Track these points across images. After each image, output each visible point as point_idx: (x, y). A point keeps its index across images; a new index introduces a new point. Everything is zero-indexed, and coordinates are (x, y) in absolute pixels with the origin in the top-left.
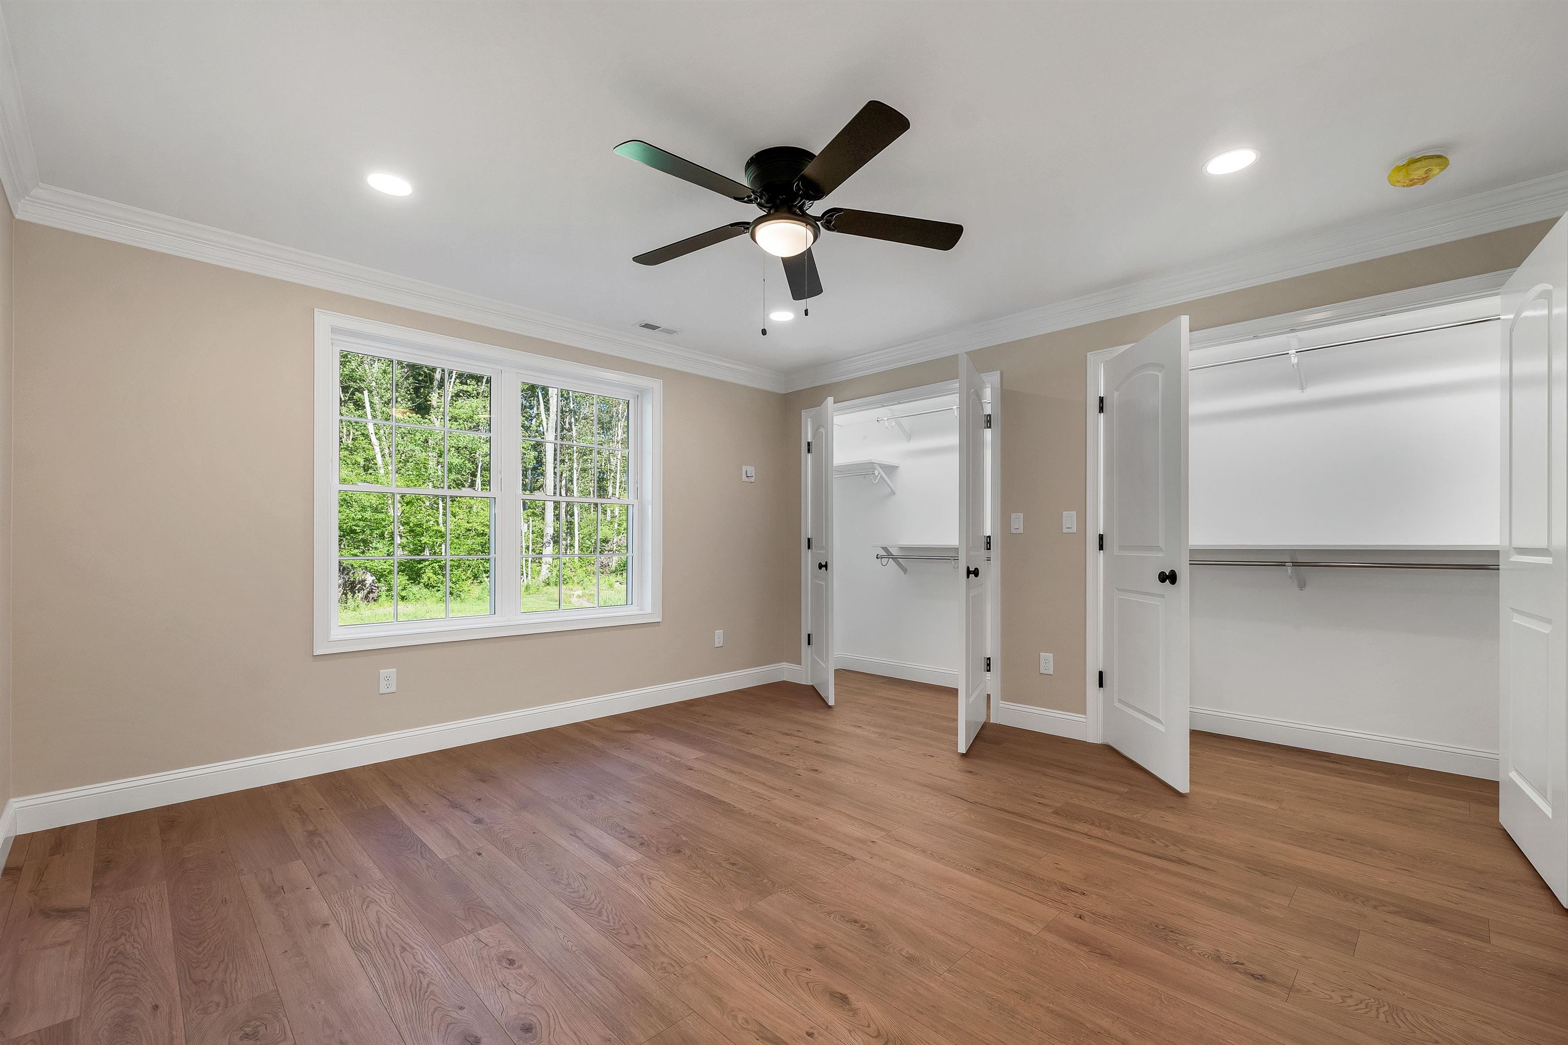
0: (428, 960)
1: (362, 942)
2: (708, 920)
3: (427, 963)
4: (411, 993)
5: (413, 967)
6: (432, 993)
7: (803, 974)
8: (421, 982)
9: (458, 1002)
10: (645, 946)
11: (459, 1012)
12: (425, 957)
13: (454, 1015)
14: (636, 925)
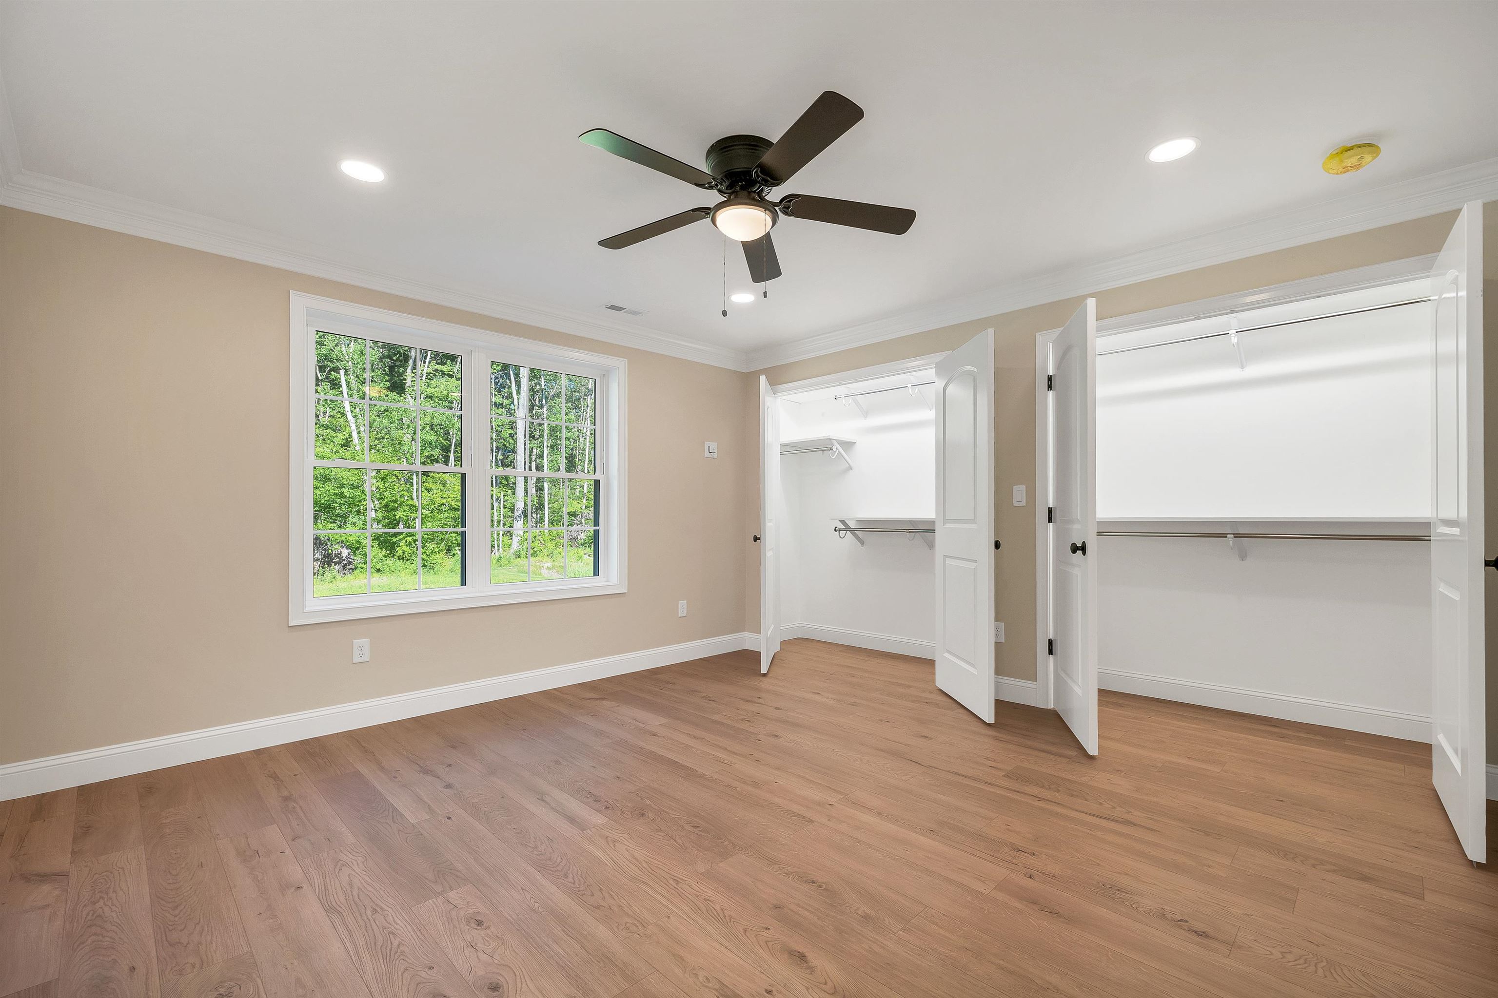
0: (397, 920)
1: (334, 904)
2: (671, 881)
3: (397, 924)
4: (382, 954)
5: (384, 928)
6: (402, 953)
7: (761, 933)
8: (391, 943)
9: (427, 962)
10: (610, 906)
11: (429, 971)
12: (396, 919)
13: (423, 974)
14: (601, 887)
